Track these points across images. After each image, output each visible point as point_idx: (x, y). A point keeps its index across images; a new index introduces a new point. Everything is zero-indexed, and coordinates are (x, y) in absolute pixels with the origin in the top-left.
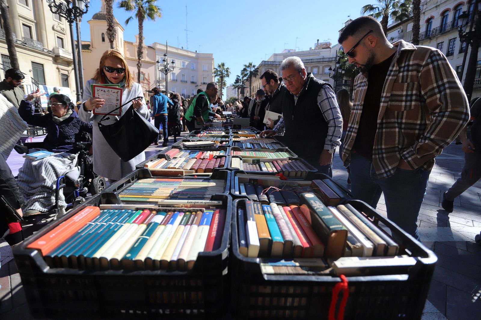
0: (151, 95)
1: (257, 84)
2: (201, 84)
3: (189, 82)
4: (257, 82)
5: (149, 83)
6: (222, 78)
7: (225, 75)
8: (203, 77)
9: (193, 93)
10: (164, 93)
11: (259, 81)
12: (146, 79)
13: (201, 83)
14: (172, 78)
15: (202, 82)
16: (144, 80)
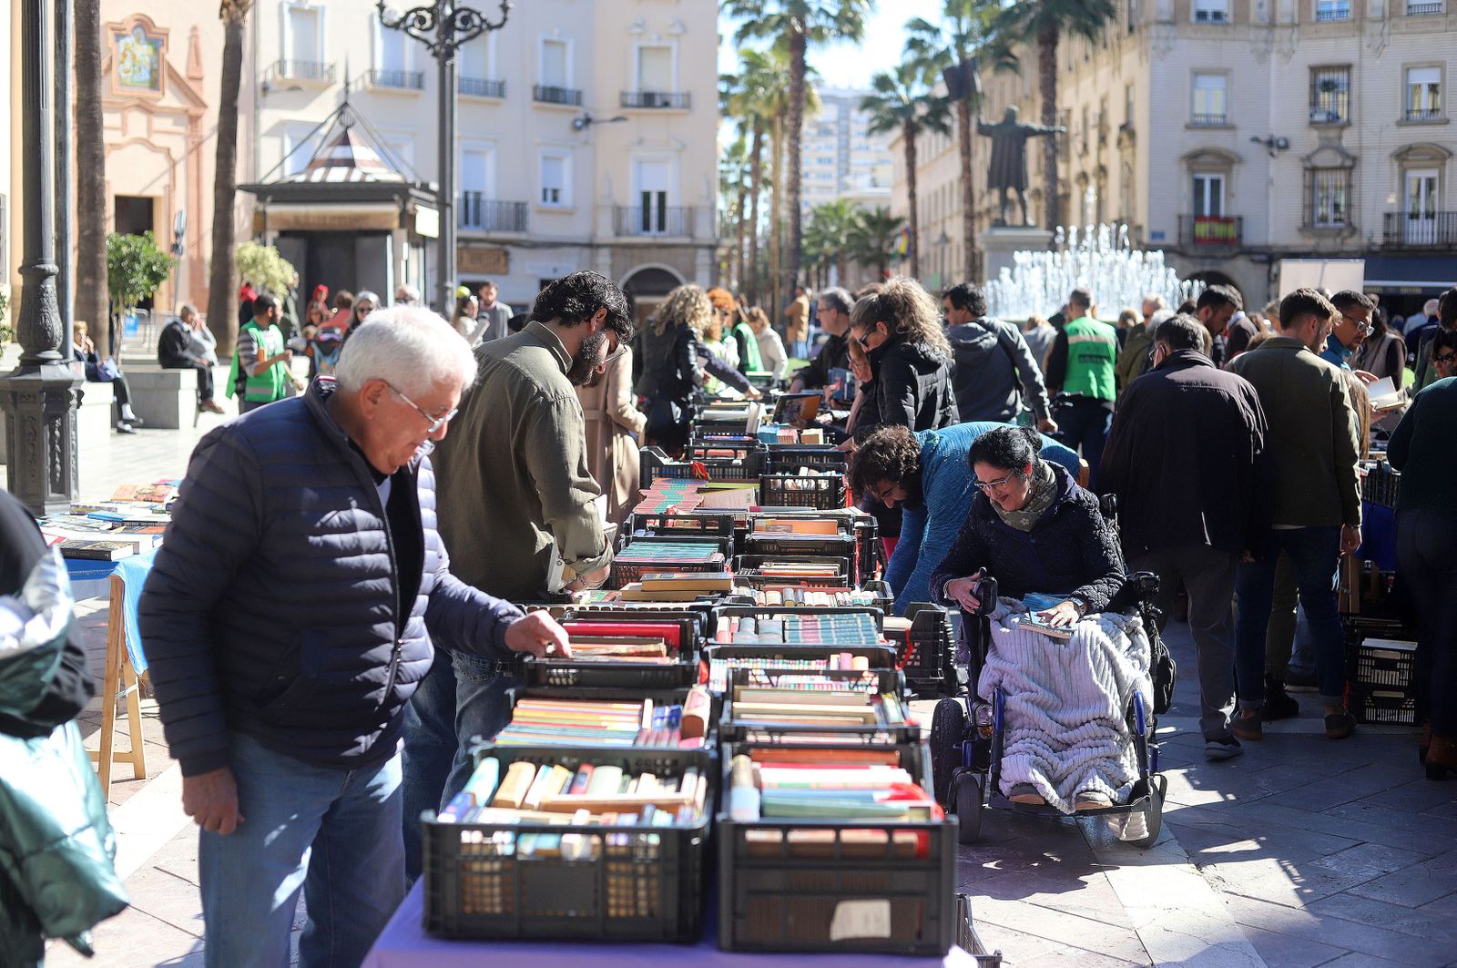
0: (280, 218)
1: (1101, 91)
2: (624, 105)
3: (519, 94)
4: (1104, 72)
5: (194, 111)
6: (796, 45)
7: (831, 23)
8: (641, 49)
9: (551, 186)
10: (391, 201)
11: (1117, 69)
12: (173, 74)
13: (623, 94)
14: (379, 65)
15: (633, 88)
16: (154, 84)
